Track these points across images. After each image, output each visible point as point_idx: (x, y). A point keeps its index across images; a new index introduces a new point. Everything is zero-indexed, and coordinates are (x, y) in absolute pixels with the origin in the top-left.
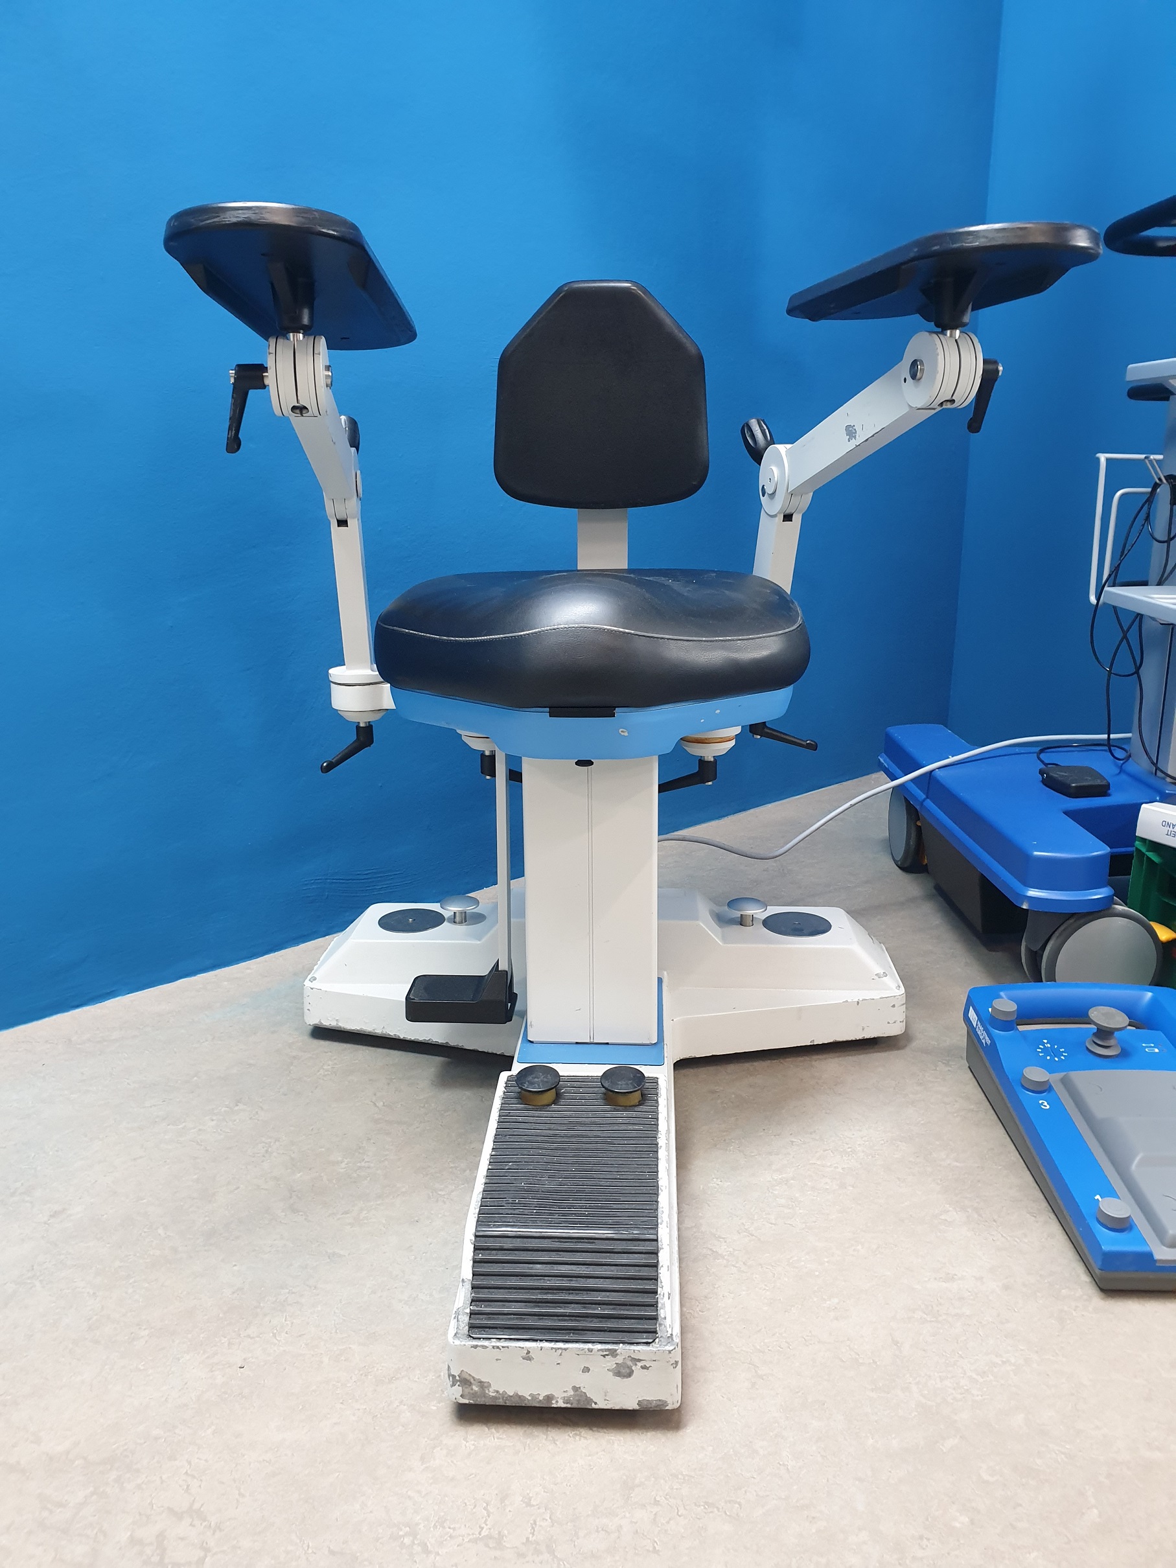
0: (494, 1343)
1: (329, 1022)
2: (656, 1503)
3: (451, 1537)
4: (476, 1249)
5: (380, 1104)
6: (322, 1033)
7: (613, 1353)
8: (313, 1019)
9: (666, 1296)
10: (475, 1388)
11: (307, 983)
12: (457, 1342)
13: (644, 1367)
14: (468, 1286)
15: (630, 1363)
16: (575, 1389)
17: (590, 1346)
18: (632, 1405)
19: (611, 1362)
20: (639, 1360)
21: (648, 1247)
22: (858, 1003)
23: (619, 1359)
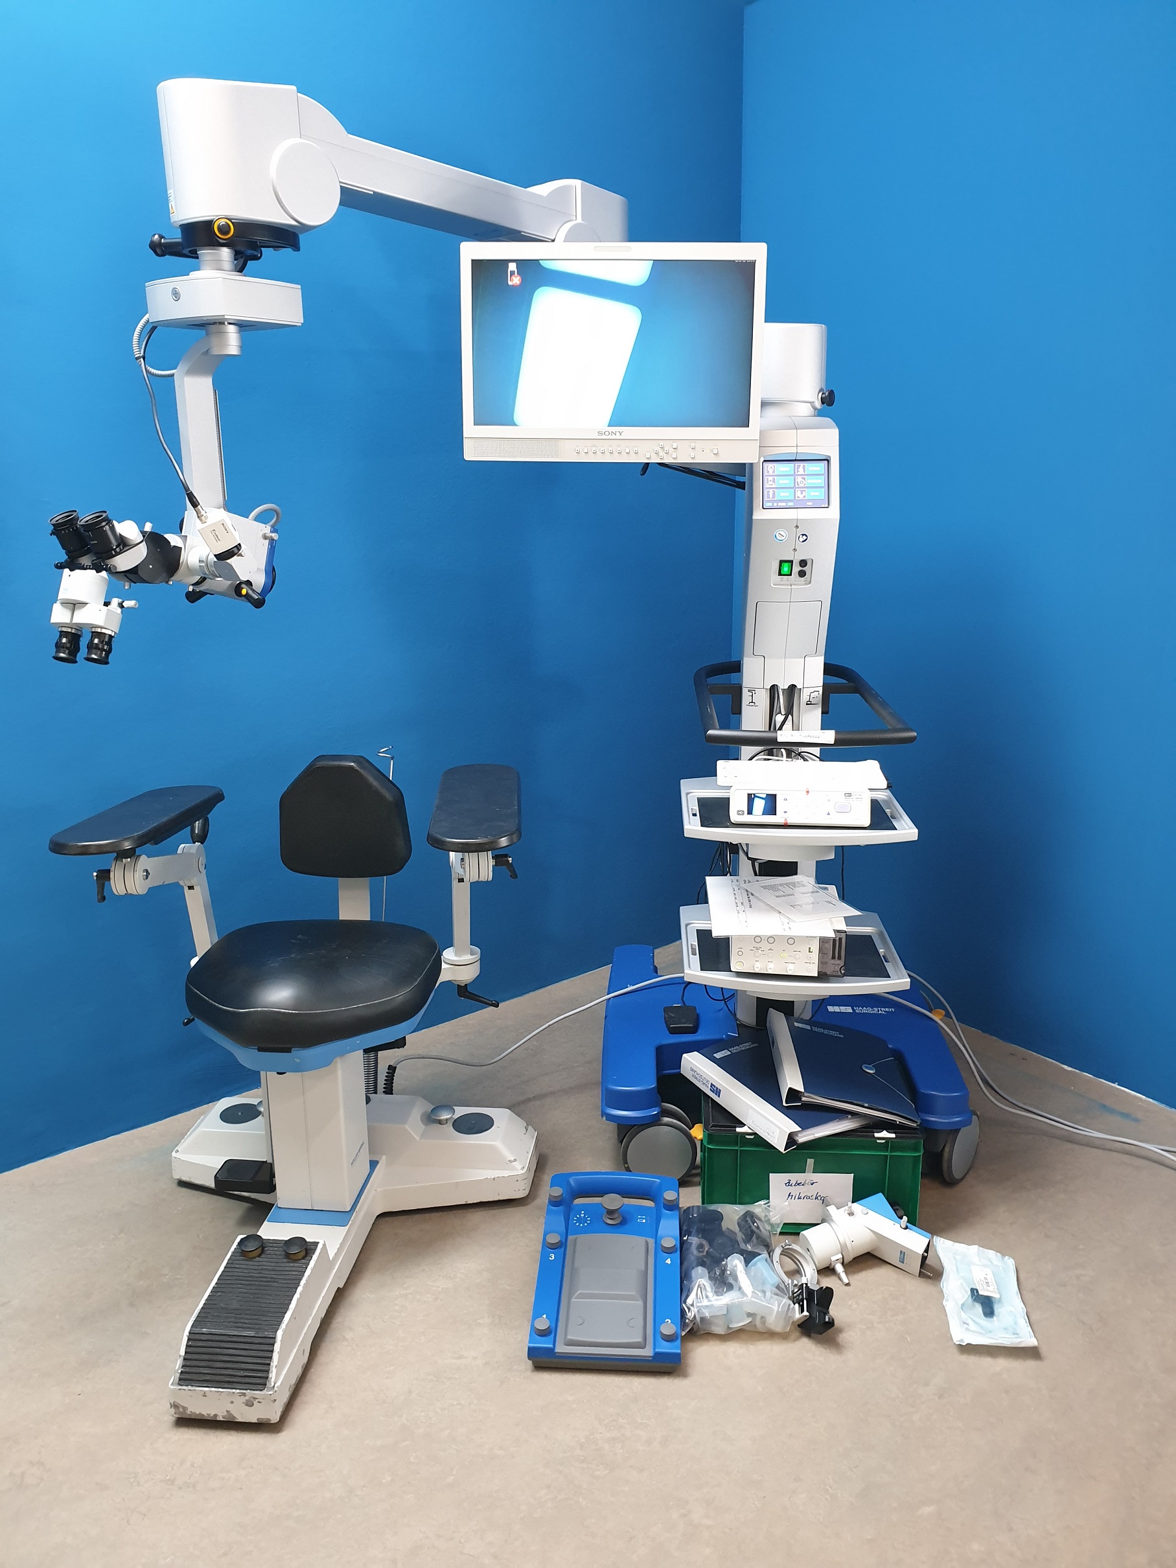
0: (190, 1387)
1: (185, 1178)
2: (252, 1467)
3: (152, 1479)
4: (189, 1340)
5: (201, 1237)
6: (182, 1184)
7: (244, 1394)
8: (177, 1176)
9: (274, 1366)
10: (181, 1410)
11: (174, 1154)
12: (172, 1387)
13: (259, 1402)
14: (182, 1358)
15: (252, 1400)
16: (227, 1411)
17: (234, 1390)
18: (254, 1420)
19: (243, 1399)
20: (257, 1398)
21: (271, 1341)
22: (494, 1179)
23: (247, 1398)
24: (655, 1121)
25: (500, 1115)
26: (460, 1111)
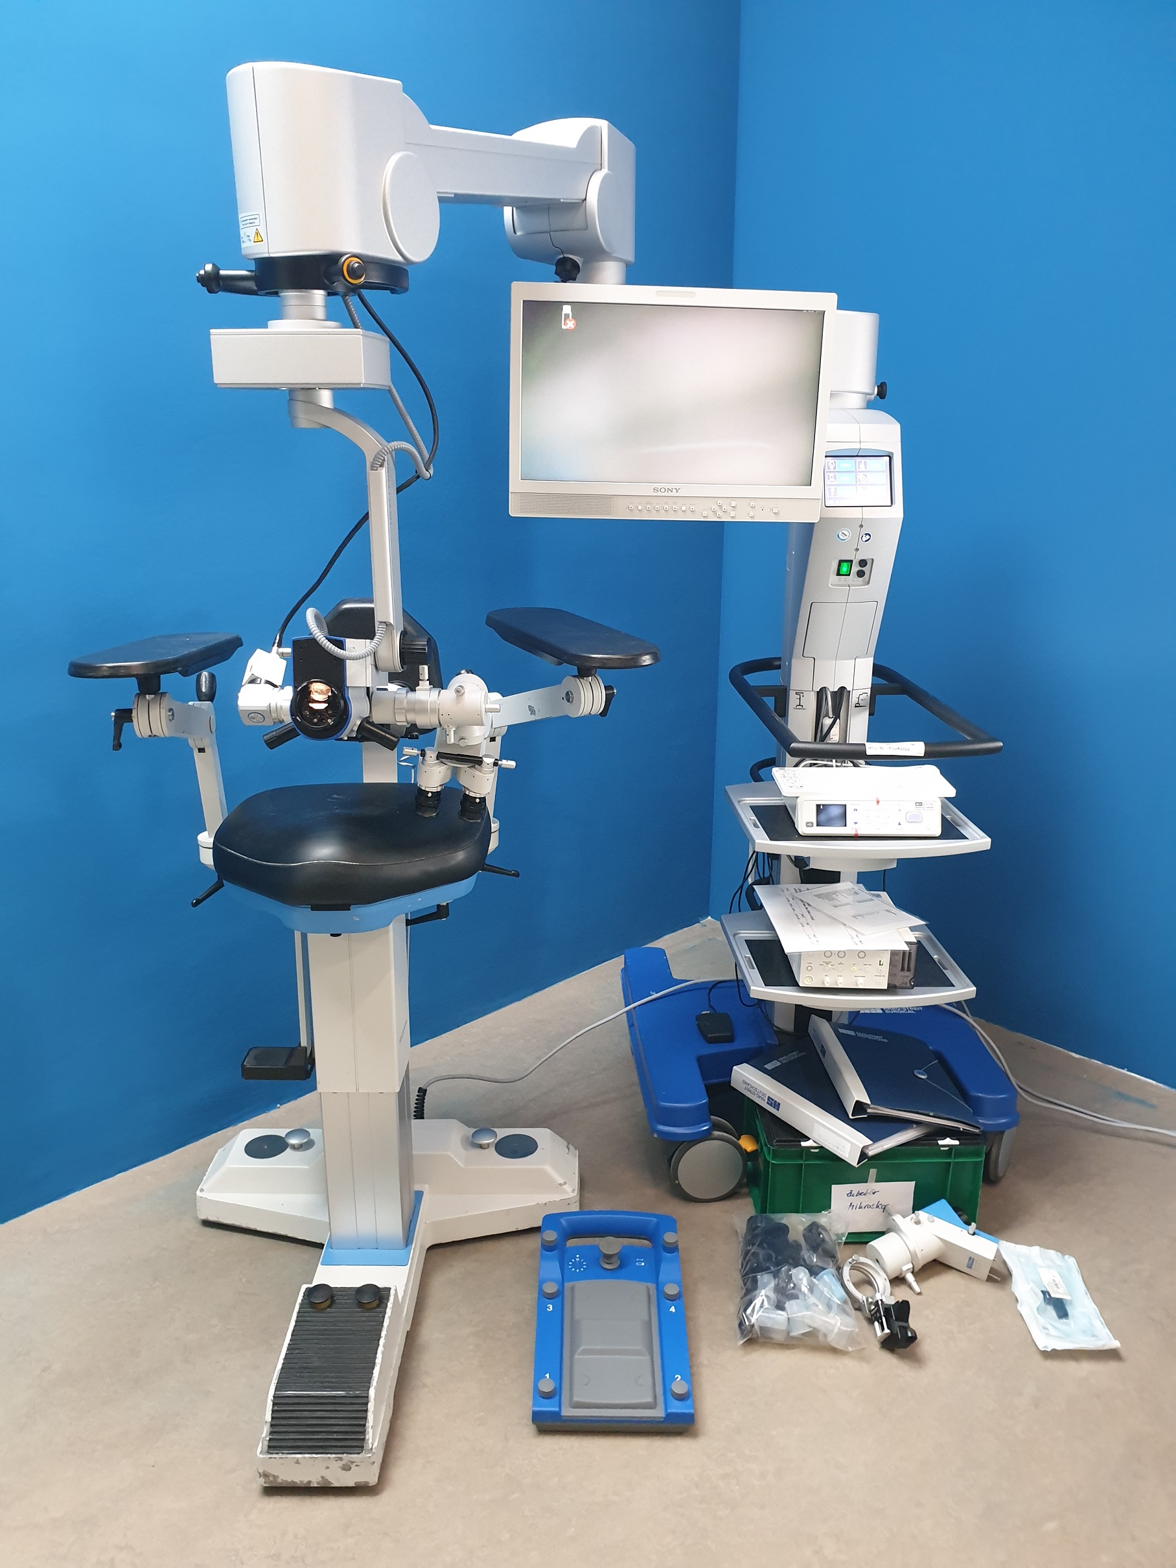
0: (280, 1455)
1: (212, 1218)
2: (360, 1534)
3: (255, 1556)
4: (274, 1404)
5: (244, 1280)
6: (207, 1223)
7: (341, 1459)
8: (203, 1216)
9: (370, 1427)
10: (271, 1479)
11: (198, 1193)
12: (261, 1456)
13: (357, 1466)
14: (269, 1425)
15: (349, 1464)
16: (322, 1477)
17: (329, 1455)
18: (351, 1484)
19: (340, 1464)
20: (354, 1462)
21: (363, 1401)
22: (545, 1204)
23: (344, 1462)
24: (706, 1136)
25: (541, 1135)
26: (502, 1133)
